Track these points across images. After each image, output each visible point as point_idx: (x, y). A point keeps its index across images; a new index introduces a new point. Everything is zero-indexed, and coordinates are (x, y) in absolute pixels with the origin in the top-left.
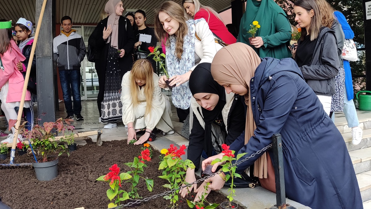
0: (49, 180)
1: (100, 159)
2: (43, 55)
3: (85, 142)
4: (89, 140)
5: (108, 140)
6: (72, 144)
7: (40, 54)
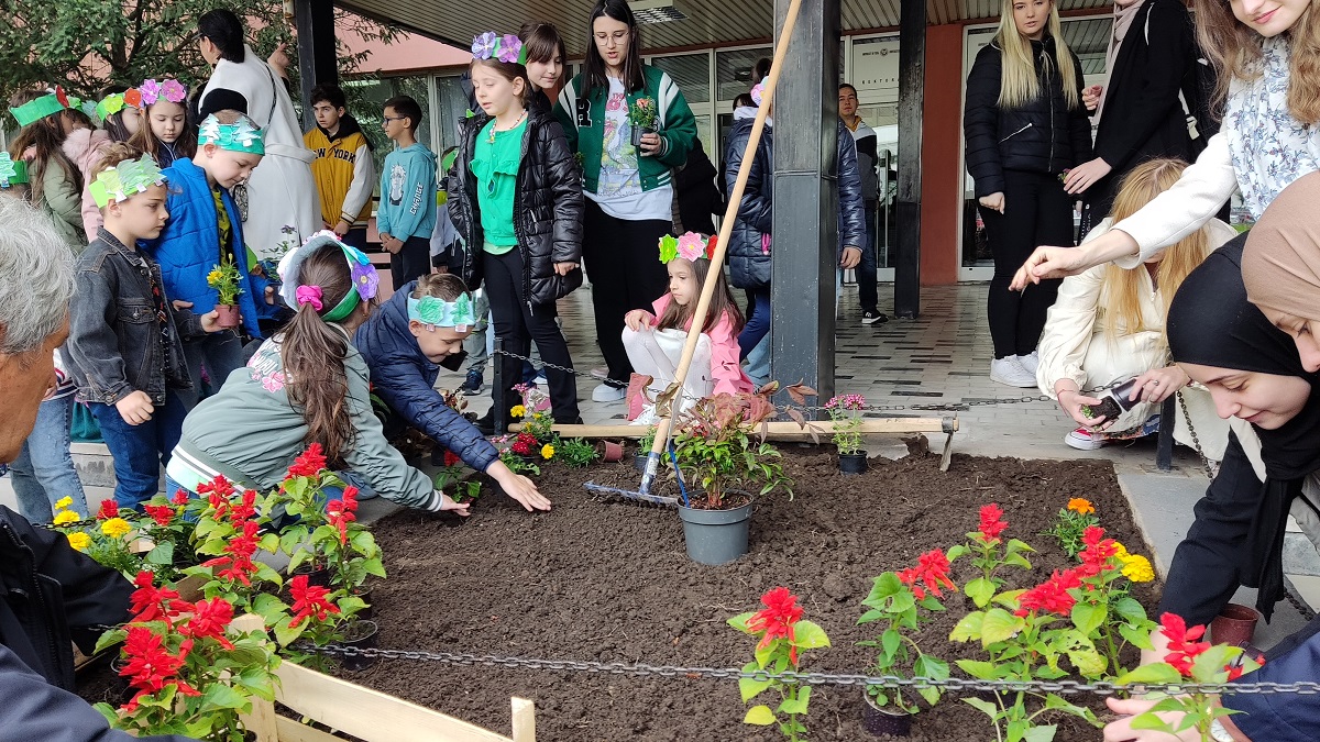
0: (714, 562)
1: (912, 520)
2: (792, 166)
3: (902, 448)
4: (917, 444)
5: (985, 454)
6: (852, 452)
7: (786, 165)
